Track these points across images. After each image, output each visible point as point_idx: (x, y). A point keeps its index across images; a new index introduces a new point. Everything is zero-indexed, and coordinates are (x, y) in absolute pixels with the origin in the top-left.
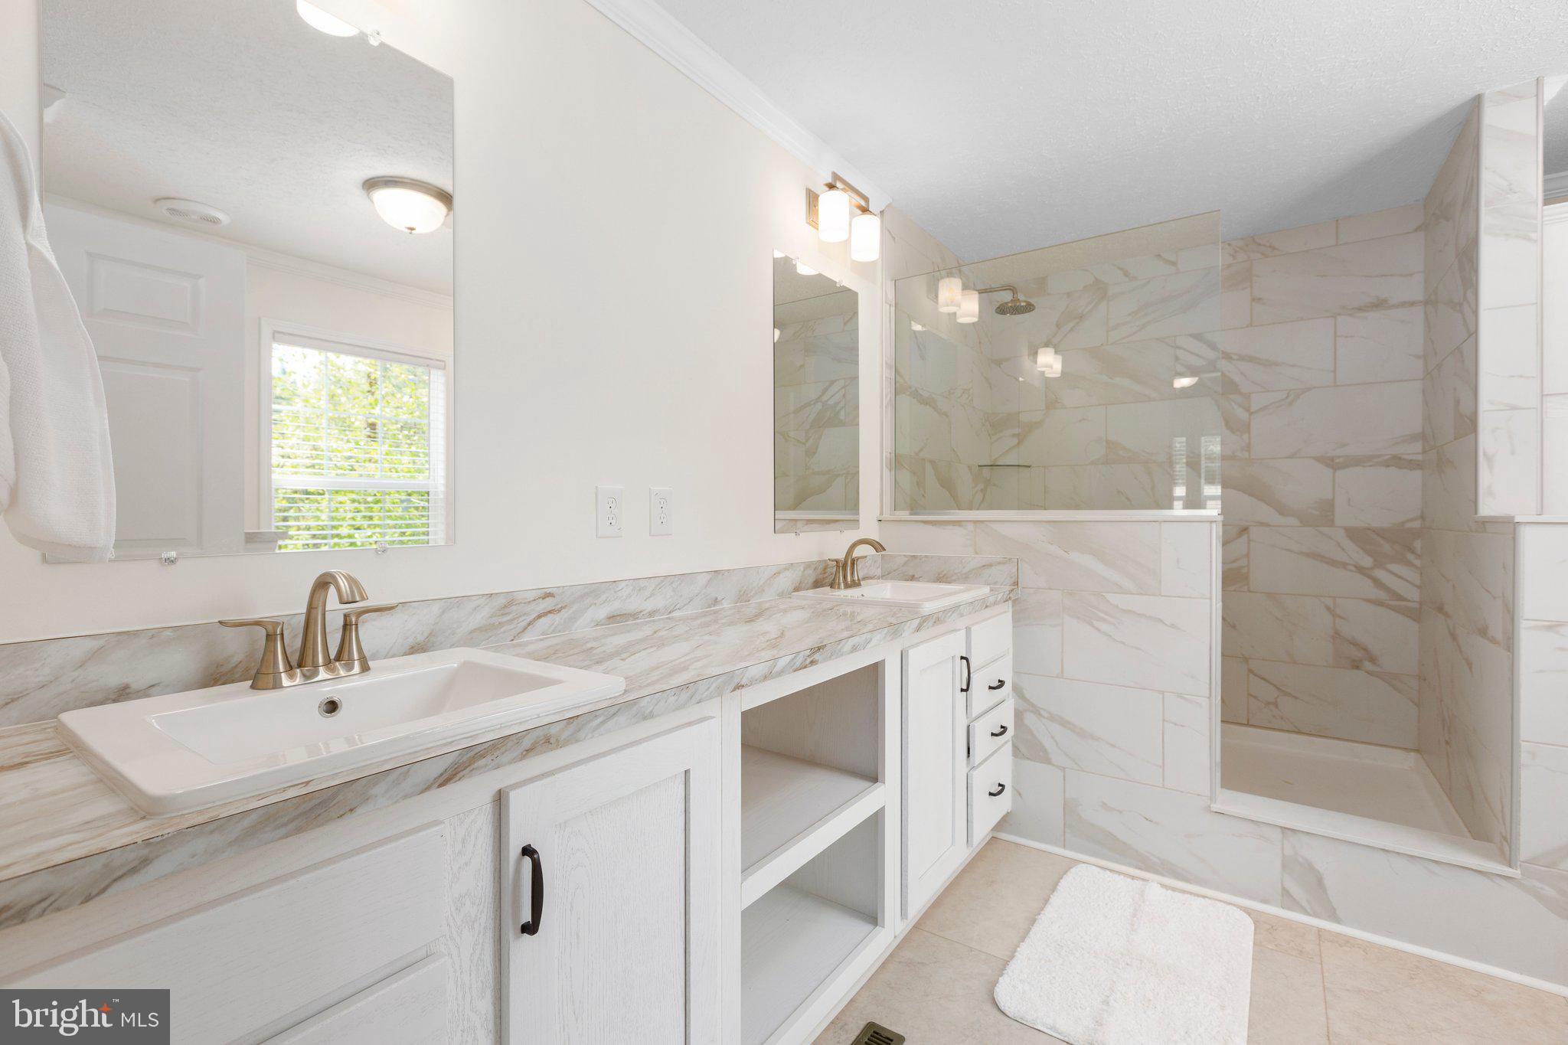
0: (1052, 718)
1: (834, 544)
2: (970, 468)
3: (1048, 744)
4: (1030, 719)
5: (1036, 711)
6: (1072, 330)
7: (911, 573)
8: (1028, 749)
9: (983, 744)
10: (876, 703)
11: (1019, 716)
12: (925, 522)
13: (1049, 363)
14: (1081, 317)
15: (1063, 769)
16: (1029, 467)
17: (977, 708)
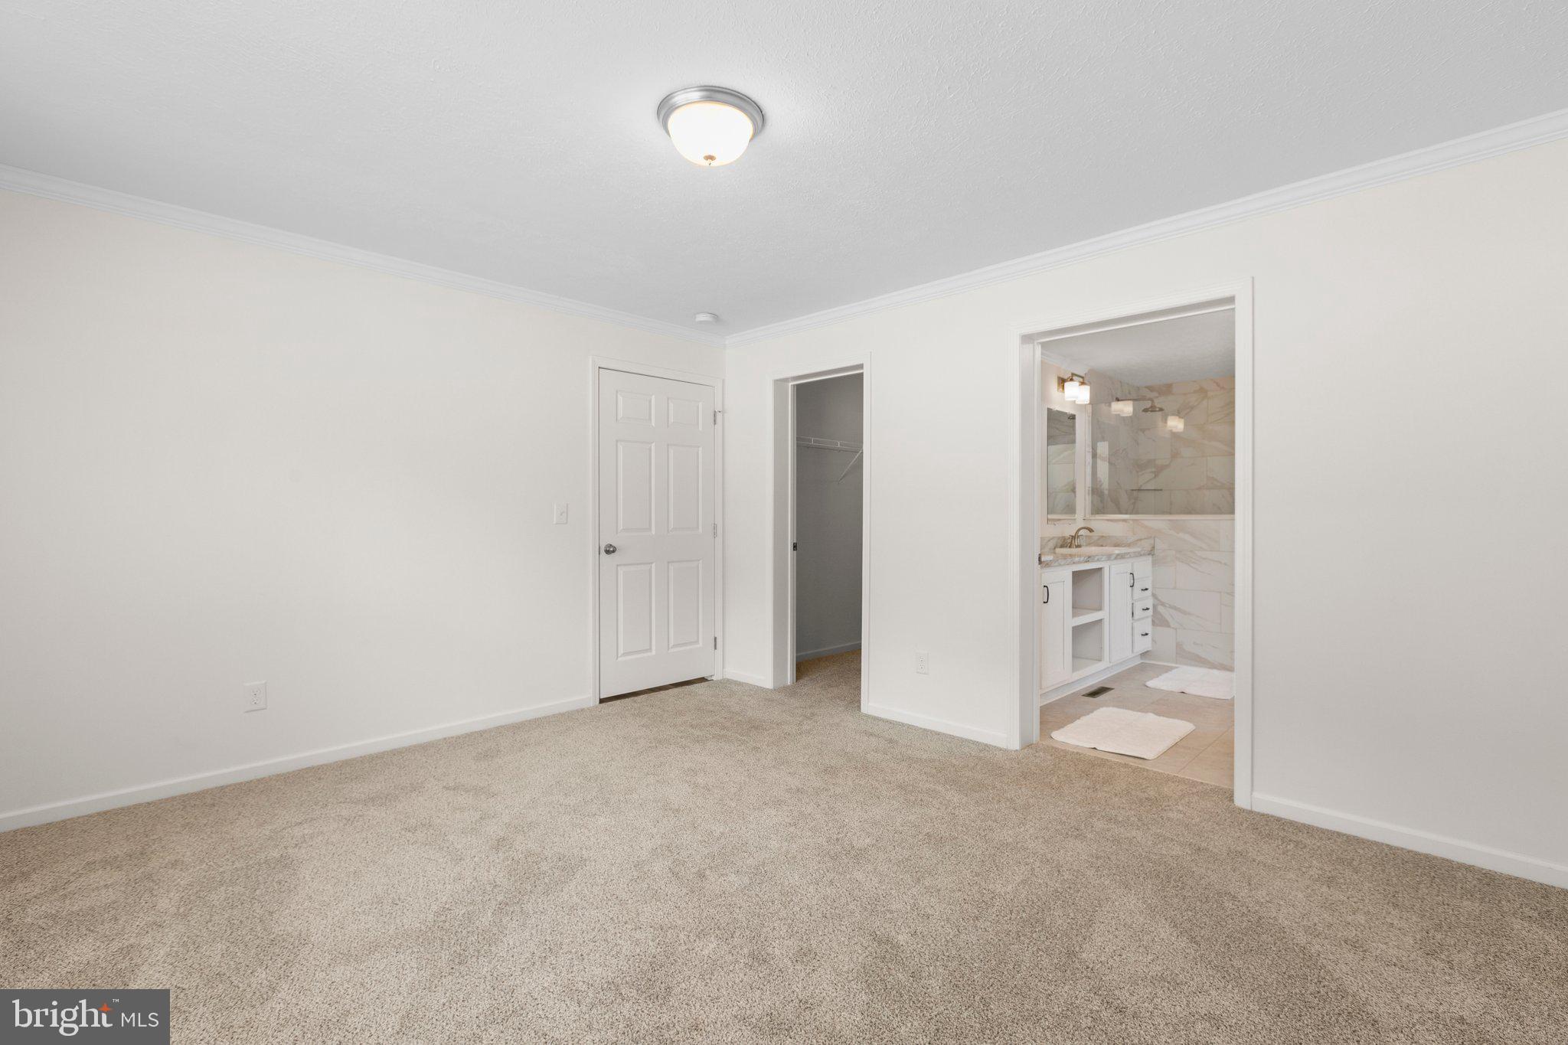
0: (1171, 607)
1: (1069, 531)
2: (1126, 491)
3: (1170, 620)
4: (1160, 609)
5: (1163, 604)
6: (1186, 414)
7: (1101, 544)
8: (1159, 621)
9: (1138, 613)
10: (1101, 586)
11: (1154, 606)
12: (1108, 520)
13: (1175, 424)
14: (1192, 408)
15: (1176, 629)
16: (1161, 490)
17: (1136, 597)
